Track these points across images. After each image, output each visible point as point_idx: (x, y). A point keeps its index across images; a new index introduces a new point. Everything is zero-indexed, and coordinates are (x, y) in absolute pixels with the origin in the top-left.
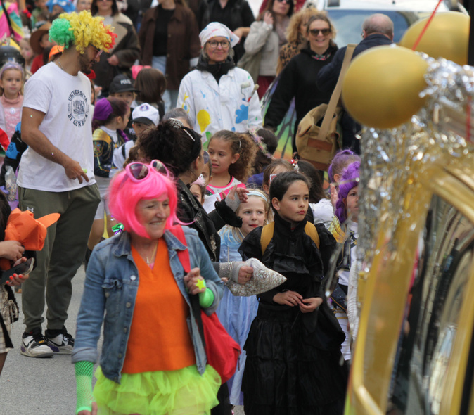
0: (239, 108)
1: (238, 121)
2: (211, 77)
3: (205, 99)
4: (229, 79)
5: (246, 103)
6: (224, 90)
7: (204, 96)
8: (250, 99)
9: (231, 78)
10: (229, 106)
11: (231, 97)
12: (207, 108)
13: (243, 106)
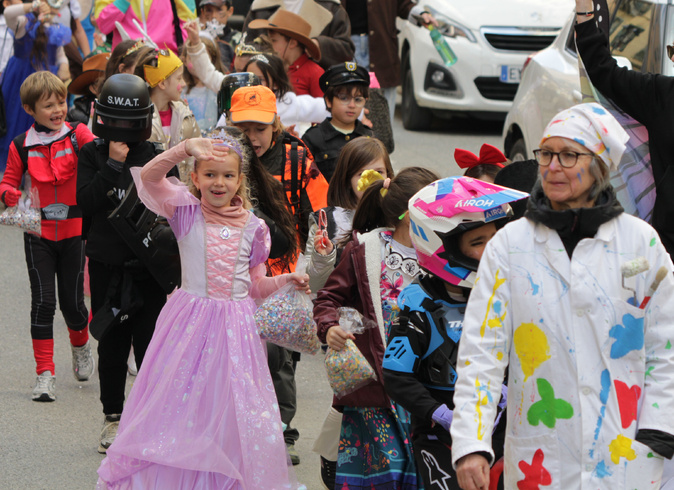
0: (620, 322)
1: (616, 354)
2: (554, 242)
3: (537, 296)
4: (600, 247)
5: (636, 312)
6: (582, 277)
7: (535, 288)
8: (647, 300)
9: (606, 244)
10: (592, 317)
11: (600, 293)
12: (542, 321)
13: (628, 318)
